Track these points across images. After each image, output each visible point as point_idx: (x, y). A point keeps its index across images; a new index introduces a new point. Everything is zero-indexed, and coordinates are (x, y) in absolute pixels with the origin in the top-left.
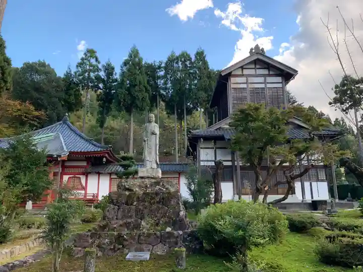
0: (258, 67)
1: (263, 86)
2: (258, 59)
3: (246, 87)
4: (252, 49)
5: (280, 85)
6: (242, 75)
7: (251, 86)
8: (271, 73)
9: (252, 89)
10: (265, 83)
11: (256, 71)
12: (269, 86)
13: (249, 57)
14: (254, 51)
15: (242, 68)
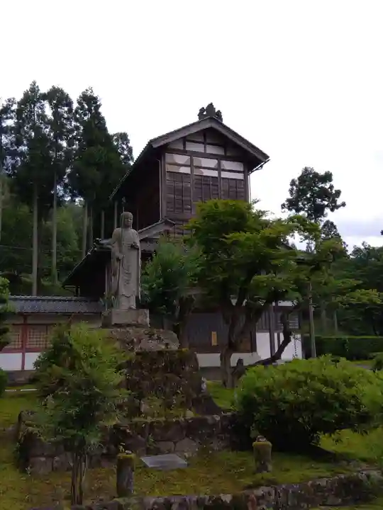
0: (208, 141)
1: (215, 174)
2: (211, 129)
3: (189, 172)
4: (202, 110)
5: (240, 176)
6: (184, 152)
7: (196, 172)
8: (228, 154)
9: (197, 177)
10: (219, 169)
11: (205, 147)
12: (224, 175)
13: (198, 123)
14: (205, 113)
15: (185, 140)
